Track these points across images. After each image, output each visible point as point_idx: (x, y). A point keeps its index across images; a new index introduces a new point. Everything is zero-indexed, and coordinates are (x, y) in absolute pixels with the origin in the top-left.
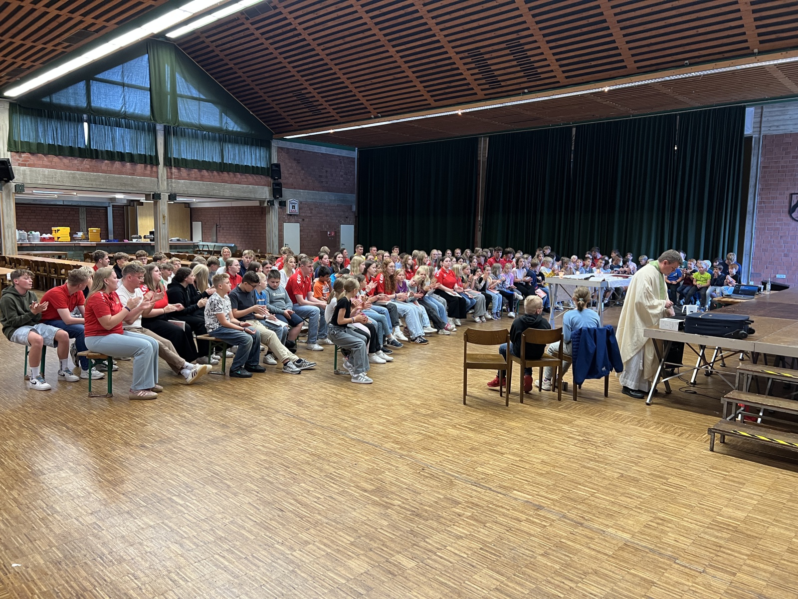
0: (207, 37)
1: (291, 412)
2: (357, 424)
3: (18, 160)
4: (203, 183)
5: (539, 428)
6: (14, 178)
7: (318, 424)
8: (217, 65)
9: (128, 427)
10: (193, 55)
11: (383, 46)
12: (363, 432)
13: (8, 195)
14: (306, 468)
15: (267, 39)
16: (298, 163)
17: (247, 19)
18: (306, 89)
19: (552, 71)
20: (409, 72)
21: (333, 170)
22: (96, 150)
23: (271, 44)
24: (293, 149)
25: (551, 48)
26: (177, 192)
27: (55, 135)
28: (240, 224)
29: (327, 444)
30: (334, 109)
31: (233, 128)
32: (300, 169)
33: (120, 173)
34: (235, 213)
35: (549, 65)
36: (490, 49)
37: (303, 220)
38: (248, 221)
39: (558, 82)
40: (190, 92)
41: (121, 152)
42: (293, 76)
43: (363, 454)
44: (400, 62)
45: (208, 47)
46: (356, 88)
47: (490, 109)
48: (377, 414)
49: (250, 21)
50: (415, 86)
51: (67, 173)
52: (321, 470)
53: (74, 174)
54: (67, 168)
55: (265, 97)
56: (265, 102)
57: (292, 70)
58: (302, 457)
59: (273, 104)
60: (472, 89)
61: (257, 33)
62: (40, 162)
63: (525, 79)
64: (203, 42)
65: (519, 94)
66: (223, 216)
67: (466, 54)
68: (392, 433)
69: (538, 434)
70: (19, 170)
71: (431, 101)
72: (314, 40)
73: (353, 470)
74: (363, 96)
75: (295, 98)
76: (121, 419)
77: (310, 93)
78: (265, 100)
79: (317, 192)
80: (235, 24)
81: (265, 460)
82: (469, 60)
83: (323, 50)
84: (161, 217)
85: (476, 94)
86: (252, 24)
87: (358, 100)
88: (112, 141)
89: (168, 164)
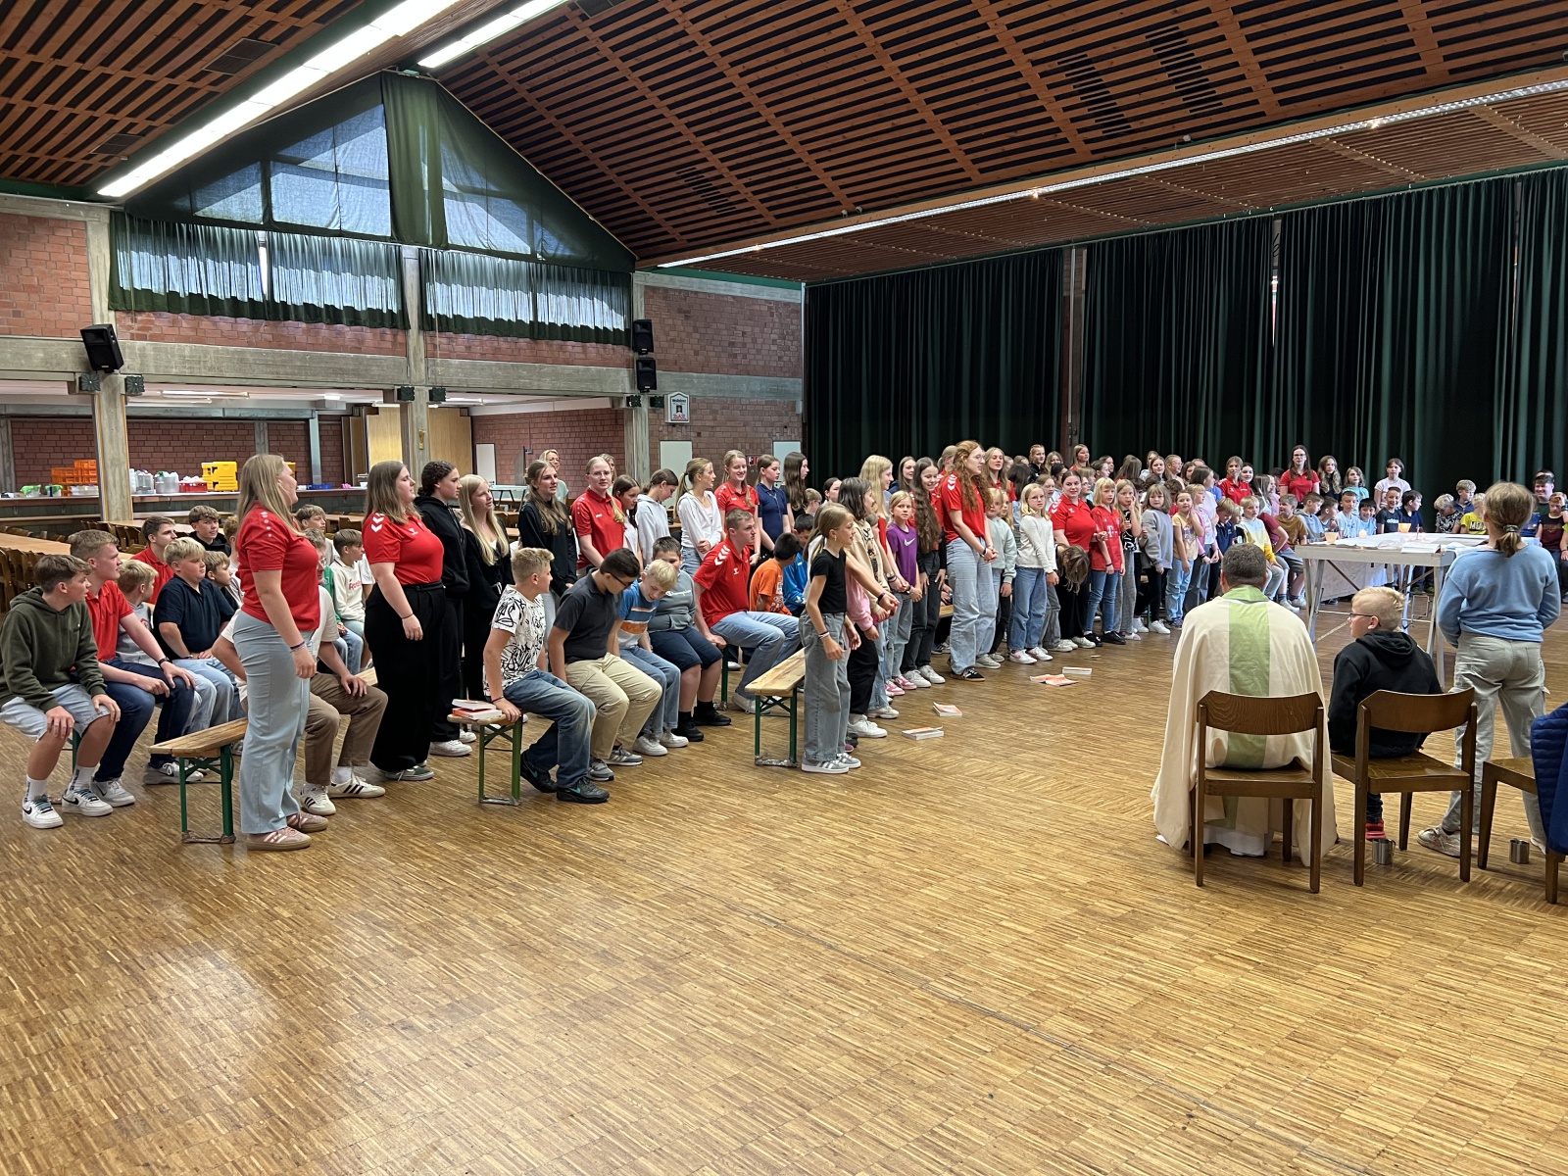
0: (501, 63)
1: (765, 908)
2: (948, 949)
3: (131, 327)
4: (496, 365)
5: (1443, 960)
6: (122, 364)
7: (847, 950)
8: (521, 120)
9: (367, 960)
10: (474, 103)
11: (871, 58)
12: (973, 977)
13: (112, 400)
14: (858, 1109)
15: (624, 59)
16: (687, 317)
17: (584, 18)
18: (704, 160)
19: (1249, 90)
20: (926, 113)
21: (757, 330)
22: (284, 303)
23: (634, 69)
24: (675, 290)
25: (1250, 38)
26: (445, 383)
27: (203, 275)
28: (571, 446)
29: (890, 1020)
30: (763, 201)
31: (556, 249)
32: (690, 329)
33: (334, 348)
34: (561, 424)
35: (1242, 77)
36: (1108, 49)
37: (699, 434)
38: (588, 440)
39: (1262, 114)
40: (469, 178)
41: (333, 306)
42: (679, 134)
43: (1000, 1059)
44: (908, 90)
45: (504, 83)
46: (810, 152)
47: (1103, 183)
48: (986, 917)
49: (592, 21)
50: (939, 142)
51: (228, 351)
52: (902, 1119)
53: (243, 352)
54: (228, 340)
55: (620, 182)
56: (621, 194)
57: (675, 121)
58: (834, 1065)
59: (636, 197)
60: (1065, 141)
61: (605, 48)
62: (174, 331)
63: (1186, 112)
64: (494, 74)
65: (1170, 147)
66: (536, 431)
67: (1055, 64)
68: (1051, 981)
69: (1452, 983)
70: (132, 348)
71: (973, 172)
72: (723, 54)
73: (991, 1119)
74: (826, 170)
75: (682, 182)
76: (350, 933)
77: (713, 168)
78: (619, 190)
79: (725, 376)
80: (557, 30)
81: (737, 1078)
82: (1062, 77)
83: (742, 75)
84: (416, 435)
85: (1072, 151)
86: (594, 28)
87: (815, 178)
88: (316, 283)
89: (426, 327)
